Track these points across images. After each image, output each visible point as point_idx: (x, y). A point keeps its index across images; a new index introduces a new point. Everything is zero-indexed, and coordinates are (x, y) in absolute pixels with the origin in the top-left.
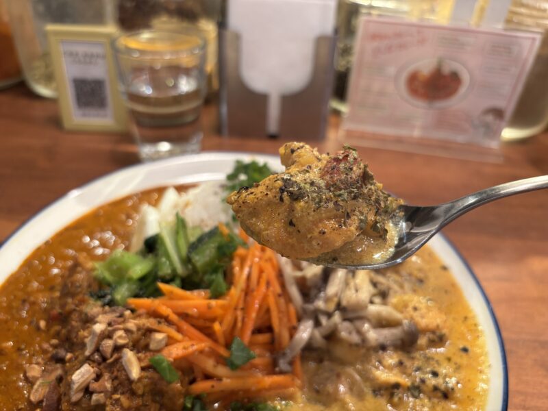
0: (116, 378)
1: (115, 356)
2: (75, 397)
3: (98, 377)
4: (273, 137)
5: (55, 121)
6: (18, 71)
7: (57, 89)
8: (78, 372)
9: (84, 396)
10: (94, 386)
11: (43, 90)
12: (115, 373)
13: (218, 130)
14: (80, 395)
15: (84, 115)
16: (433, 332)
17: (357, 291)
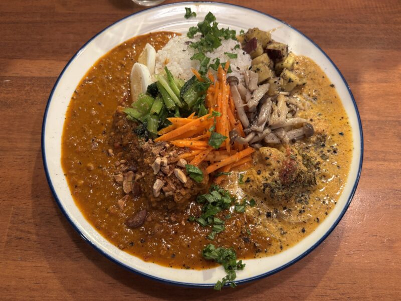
0: (175, 182)
1: (171, 172)
2: (157, 195)
3: (166, 184)
8: (155, 184)
9: (161, 194)
10: (165, 188)
12: (174, 180)
14: (159, 193)
16: (320, 134)
17: (279, 116)
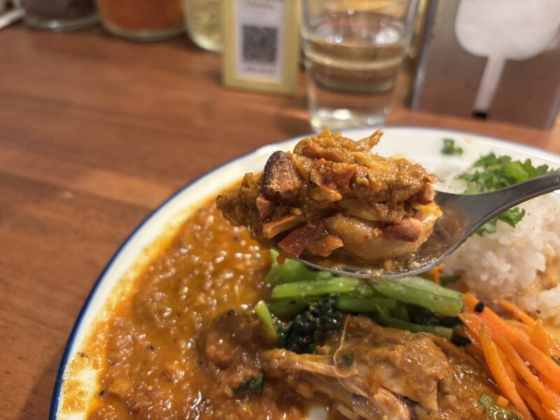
4: (481, 116)
5: (216, 77)
6: (180, 20)
7: (222, 41)
11: (205, 42)
13: (408, 102)
15: (250, 70)
